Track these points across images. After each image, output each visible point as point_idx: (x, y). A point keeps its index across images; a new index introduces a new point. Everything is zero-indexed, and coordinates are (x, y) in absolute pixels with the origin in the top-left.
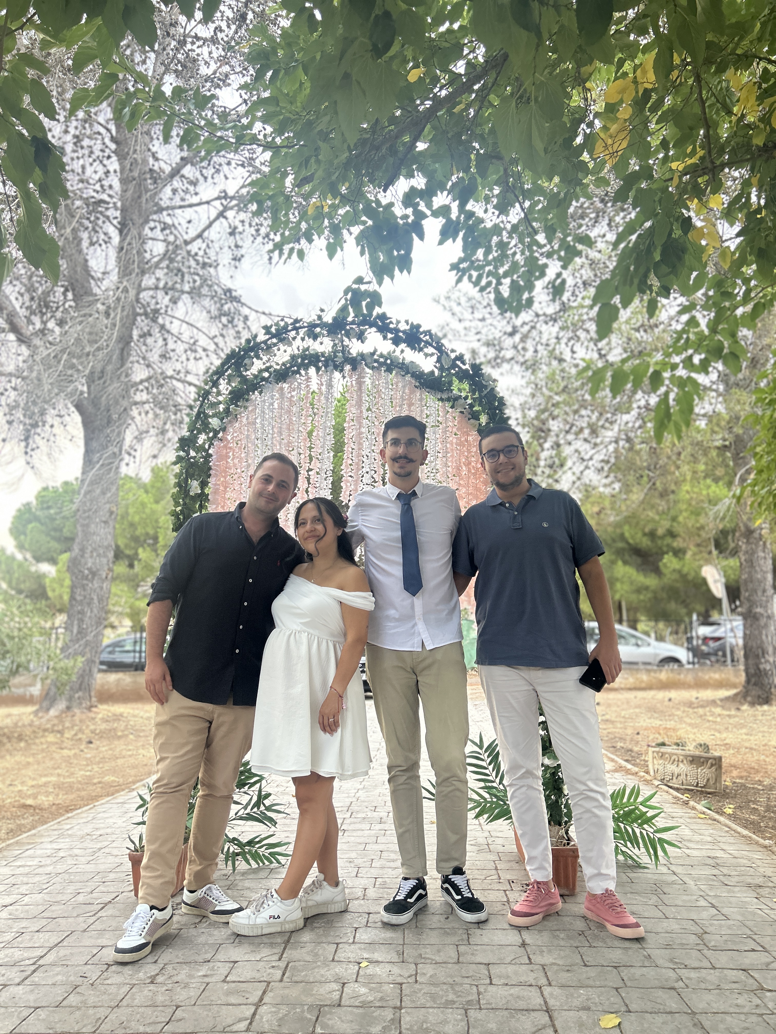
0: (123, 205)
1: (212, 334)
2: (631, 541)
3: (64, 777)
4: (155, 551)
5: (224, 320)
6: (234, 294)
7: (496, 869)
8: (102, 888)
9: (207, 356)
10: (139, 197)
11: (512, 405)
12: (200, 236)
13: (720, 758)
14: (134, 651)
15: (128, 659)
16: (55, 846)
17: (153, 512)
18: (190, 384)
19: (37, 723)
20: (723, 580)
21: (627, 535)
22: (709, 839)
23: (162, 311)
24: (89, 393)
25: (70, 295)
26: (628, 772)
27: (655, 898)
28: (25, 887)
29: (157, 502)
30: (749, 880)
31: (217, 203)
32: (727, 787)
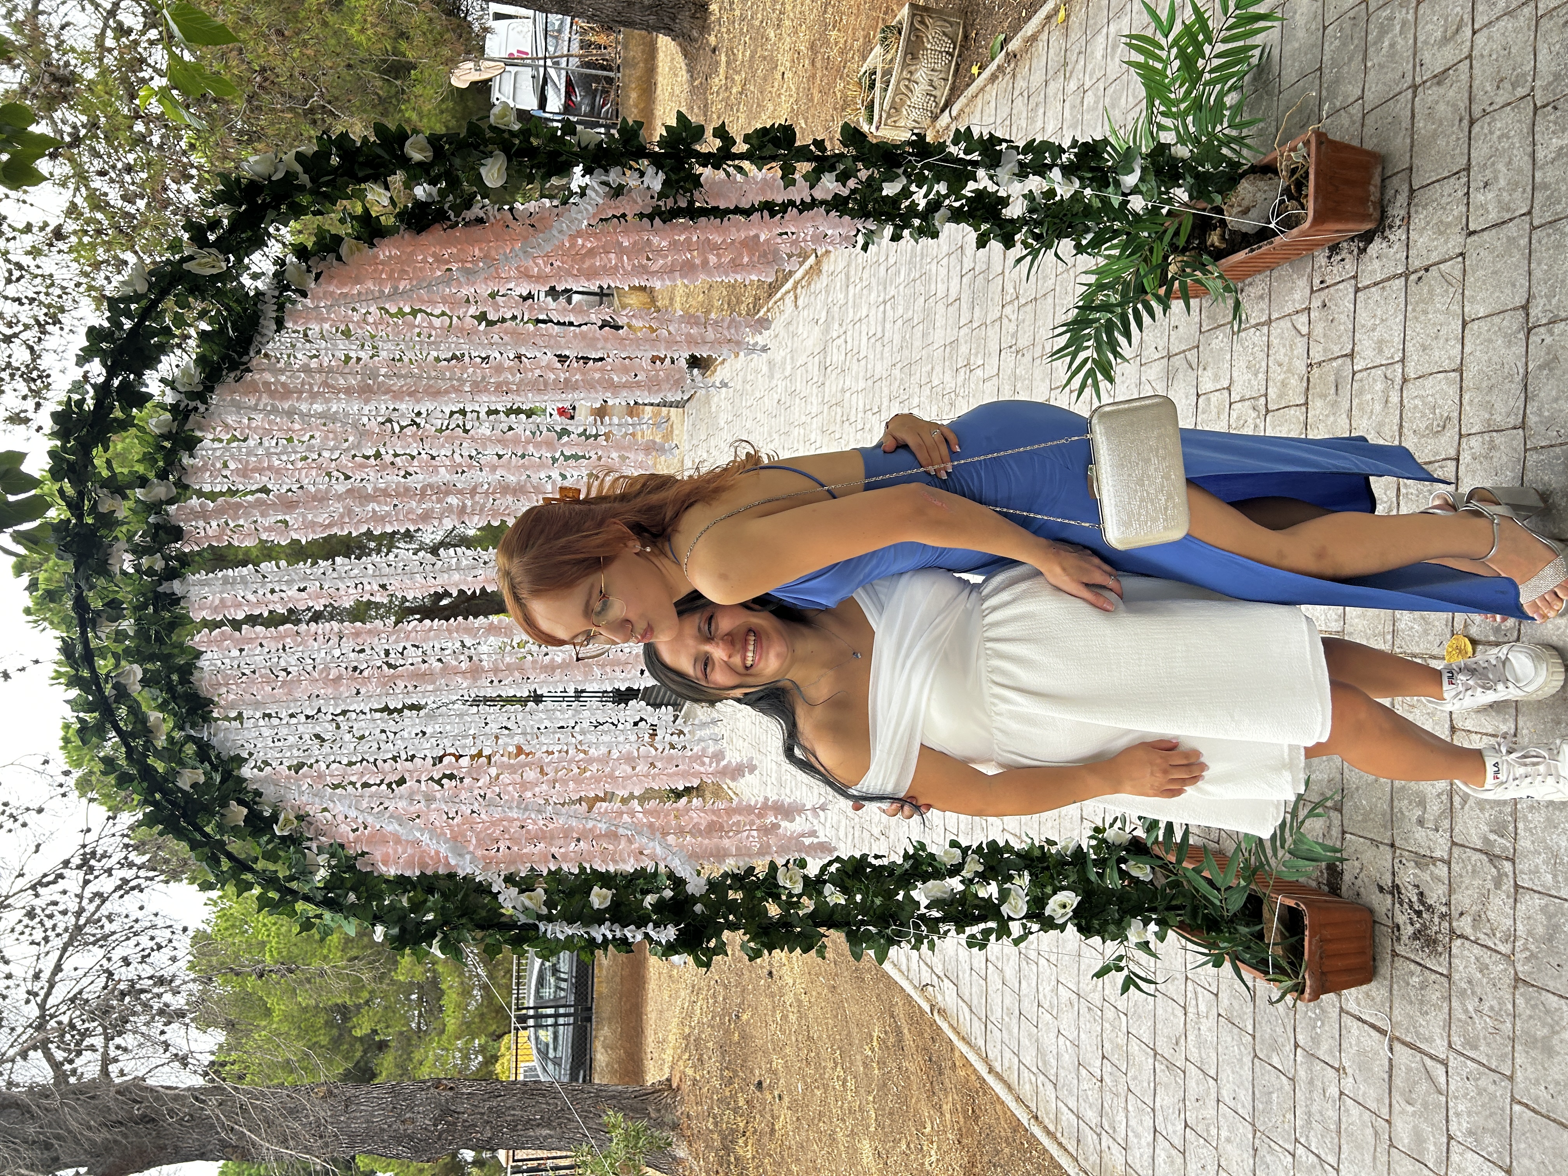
14: (555, 1025)
15: (568, 1035)
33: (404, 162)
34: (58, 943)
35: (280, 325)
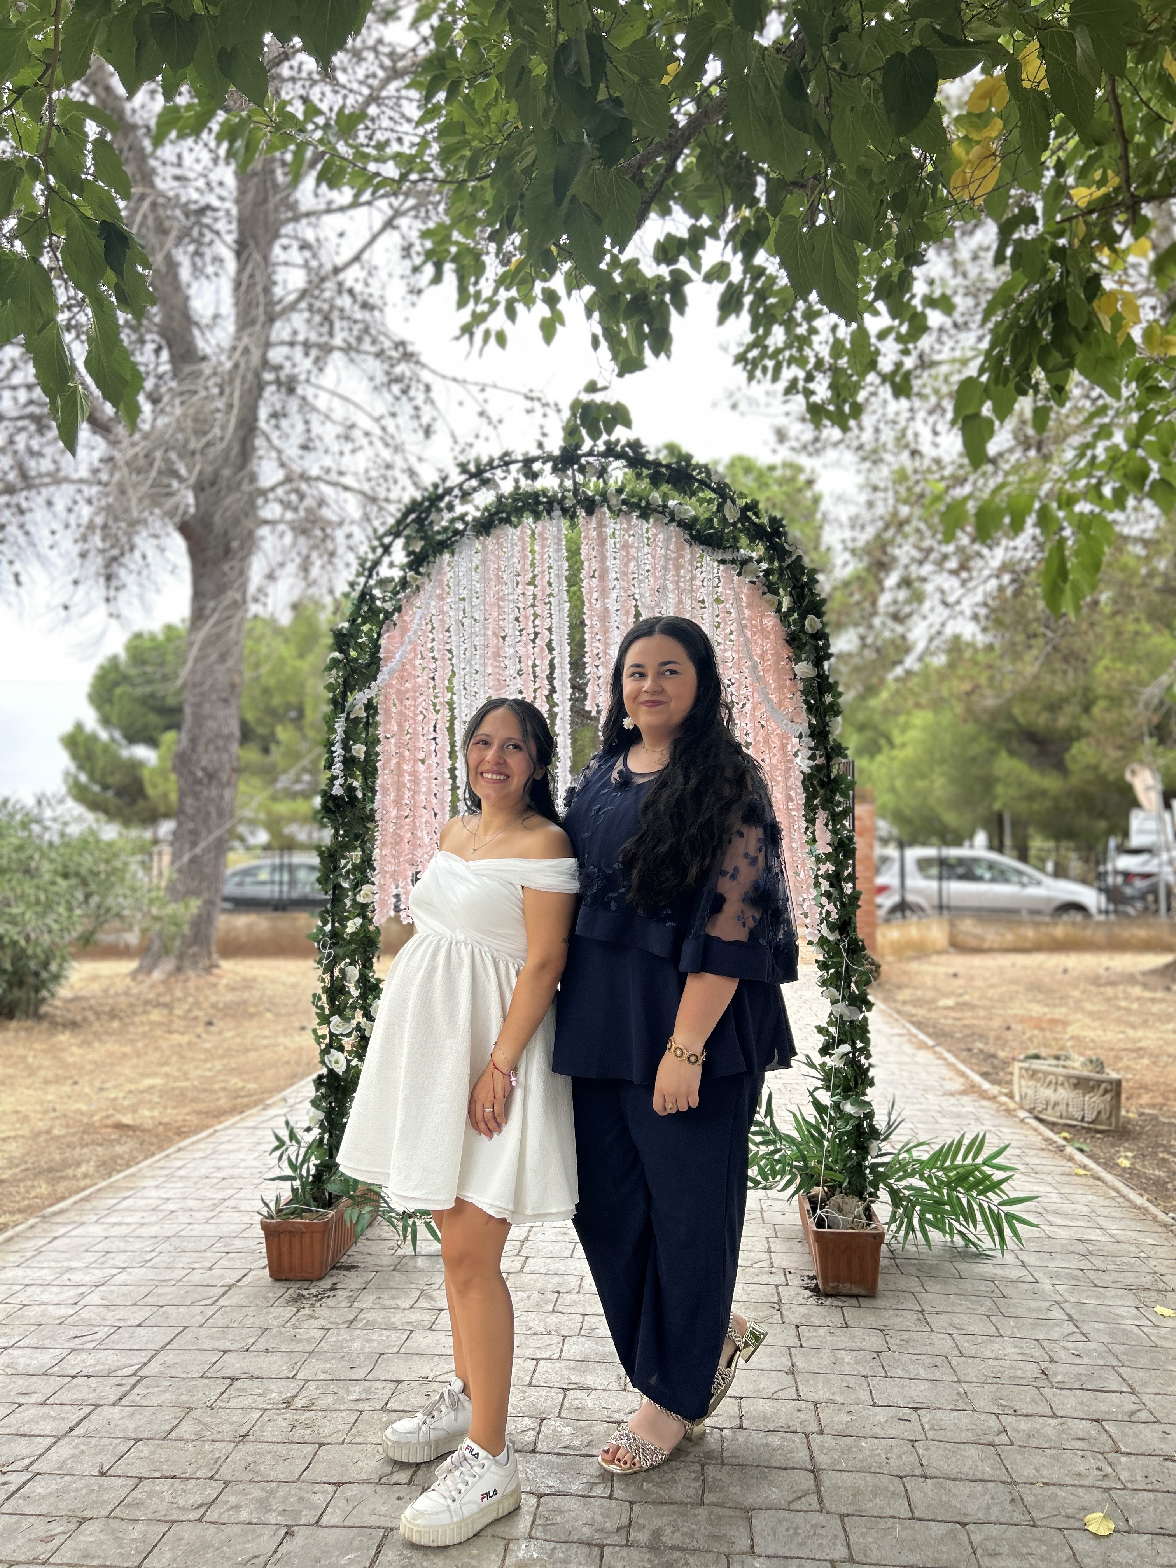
0: (240, 212)
1: (377, 414)
2: (1022, 720)
3: (176, 1079)
4: (300, 729)
5: (396, 389)
6: (410, 349)
7: (769, 1251)
8: (224, 1262)
9: (371, 443)
10: (265, 201)
11: (837, 520)
12: (357, 258)
13: (1119, 1083)
14: (272, 882)
15: (265, 892)
16: (162, 1193)
17: (297, 671)
18: (346, 488)
19: (135, 991)
20: (1160, 787)
21: (1017, 711)
22: (1085, 1210)
23: (303, 377)
24: (197, 506)
25: (165, 355)
26: (983, 1095)
27: (989, 1302)
28: (123, 1257)
29: (301, 656)
30: (1131, 1279)
31: (383, 203)
32: (1129, 1121)
33: (803, 617)
34: (366, 487)
35: (722, 562)
